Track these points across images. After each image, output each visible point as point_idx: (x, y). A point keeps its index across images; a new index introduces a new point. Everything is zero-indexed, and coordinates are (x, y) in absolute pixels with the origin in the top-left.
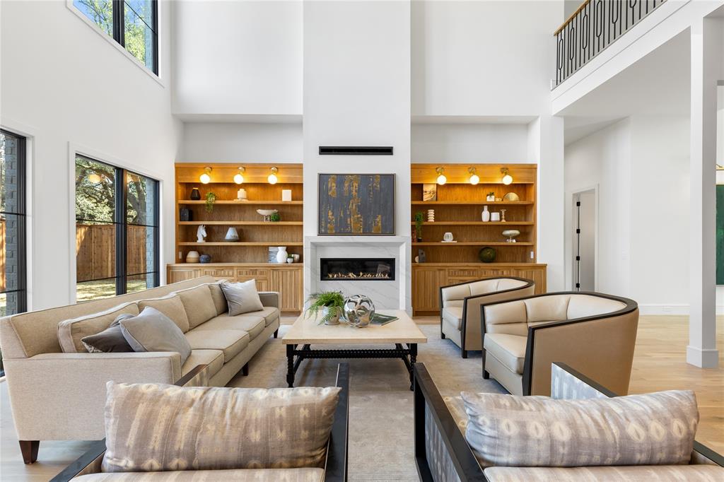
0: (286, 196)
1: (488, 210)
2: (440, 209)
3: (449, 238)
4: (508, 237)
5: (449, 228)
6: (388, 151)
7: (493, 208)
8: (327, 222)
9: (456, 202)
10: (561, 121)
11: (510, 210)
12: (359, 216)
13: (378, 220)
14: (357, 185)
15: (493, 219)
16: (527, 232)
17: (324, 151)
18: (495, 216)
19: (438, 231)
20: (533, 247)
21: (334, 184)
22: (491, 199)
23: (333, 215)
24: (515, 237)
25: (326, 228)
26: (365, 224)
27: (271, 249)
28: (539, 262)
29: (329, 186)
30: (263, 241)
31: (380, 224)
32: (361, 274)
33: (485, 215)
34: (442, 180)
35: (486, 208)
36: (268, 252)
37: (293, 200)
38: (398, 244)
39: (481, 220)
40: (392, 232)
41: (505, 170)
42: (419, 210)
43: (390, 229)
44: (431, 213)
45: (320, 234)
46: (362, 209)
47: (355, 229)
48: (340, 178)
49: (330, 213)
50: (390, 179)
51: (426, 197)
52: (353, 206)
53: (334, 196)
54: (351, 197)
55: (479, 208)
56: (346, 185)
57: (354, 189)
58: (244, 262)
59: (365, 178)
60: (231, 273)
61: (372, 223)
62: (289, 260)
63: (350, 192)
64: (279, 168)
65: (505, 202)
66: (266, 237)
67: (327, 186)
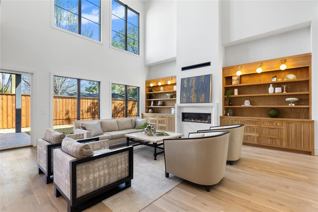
1: (273, 87)
2: (241, 89)
3: (247, 104)
4: (289, 102)
5: (247, 98)
6: (208, 64)
7: (276, 85)
8: (183, 98)
9: (255, 83)
11: (290, 85)
12: (195, 94)
13: (202, 96)
14: (195, 81)
15: (276, 91)
16: (305, 99)
17: (184, 69)
18: (278, 90)
19: (241, 100)
21: (186, 82)
22: (274, 80)
23: (185, 95)
24: (294, 102)
25: (183, 100)
26: (197, 98)
28: (313, 119)
31: (203, 98)
32: (196, 120)
33: (271, 90)
34: (239, 73)
35: (271, 85)
36: (170, 110)
39: (268, 93)
40: (208, 102)
41: (284, 61)
42: (228, 90)
43: (208, 99)
44: (236, 91)
45: (181, 103)
46: (196, 91)
47: (193, 100)
48: (189, 79)
49: (184, 94)
50: (208, 77)
51: (234, 83)
52: (193, 91)
53: (186, 87)
54: (192, 87)
56: (191, 82)
57: (193, 83)
58: (164, 113)
59: (198, 78)
61: (200, 98)
63: (192, 84)
64: (172, 78)
65: (285, 80)
67: (184, 83)
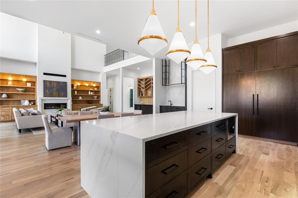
0: (29, 85)
2: (78, 91)
3: (80, 98)
4: (95, 98)
5: (80, 96)
6: (65, 76)
7: (91, 91)
8: (46, 94)
9: (83, 89)
10: (106, 74)
11: (95, 92)
12: (57, 92)
13: (62, 93)
14: (56, 84)
15: (91, 94)
16: (99, 97)
17: (45, 74)
18: (92, 93)
19: (78, 96)
20: (100, 100)
22: (91, 89)
23: (48, 92)
24: (96, 98)
25: (46, 95)
26: (58, 94)
27: (21, 101)
28: (101, 103)
29: (47, 83)
30: (18, 98)
32: (56, 107)
33: (89, 93)
34: (79, 84)
35: (90, 91)
37: (31, 86)
38: (68, 100)
39: (88, 94)
40: (66, 97)
41: (94, 83)
42: (73, 91)
43: (66, 96)
44: (76, 92)
45: (44, 96)
46: (57, 90)
47: (55, 96)
48: (51, 82)
50: (65, 83)
51: (74, 88)
52: (55, 89)
53: (49, 86)
54: (54, 87)
55: (88, 91)
56: (53, 84)
58: (9, 105)
59: (58, 83)
60: (8, 108)
61: (60, 94)
62: (30, 104)
63: (54, 86)
64: (26, 76)
65: (94, 90)
66: (19, 97)
67: (46, 84)
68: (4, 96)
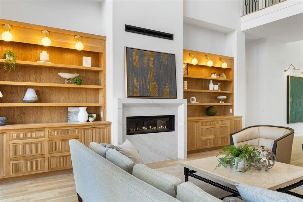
0: (87, 62)
1: (213, 83)
2: (190, 81)
5: (194, 94)
6: (170, 37)
8: (133, 88)
11: (223, 84)
12: (155, 83)
13: (167, 87)
14: (152, 59)
15: (215, 89)
17: (129, 29)
18: (216, 87)
20: (232, 106)
21: (137, 57)
22: (214, 76)
23: (137, 81)
24: (224, 100)
25: (133, 92)
26: (159, 90)
27: (70, 110)
29: (134, 58)
30: (60, 102)
31: (168, 90)
32: (150, 127)
33: (211, 86)
34: (194, 62)
36: (67, 112)
37: (92, 66)
40: (175, 97)
43: (175, 94)
45: (129, 97)
46: (157, 78)
48: (142, 52)
49: (135, 80)
52: (150, 76)
53: (138, 66)
54: (149, 68)
56: (146, 58)
57: (151, 63)
60: (42, 134)
61: (163, 90)
62: (91, 119)
63: (149, 64)
65: (220, 79)
66: (62, 98)
67: (132, 58)
68: (30, 95)
